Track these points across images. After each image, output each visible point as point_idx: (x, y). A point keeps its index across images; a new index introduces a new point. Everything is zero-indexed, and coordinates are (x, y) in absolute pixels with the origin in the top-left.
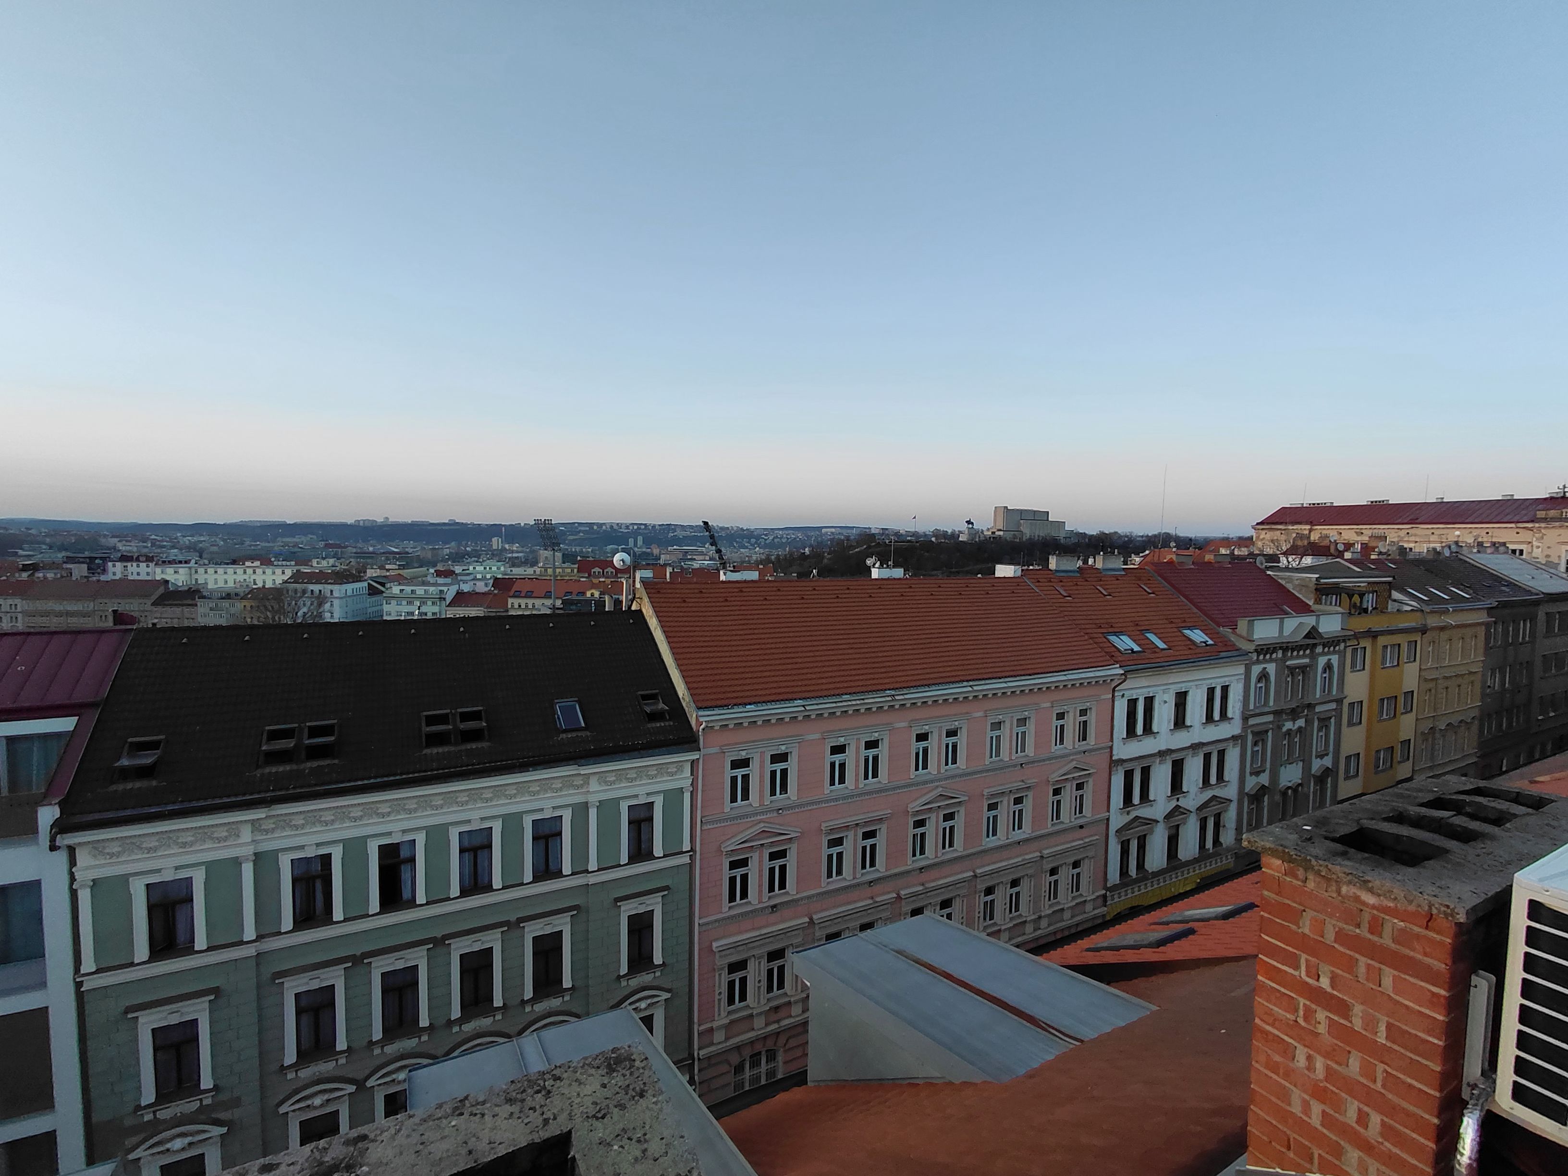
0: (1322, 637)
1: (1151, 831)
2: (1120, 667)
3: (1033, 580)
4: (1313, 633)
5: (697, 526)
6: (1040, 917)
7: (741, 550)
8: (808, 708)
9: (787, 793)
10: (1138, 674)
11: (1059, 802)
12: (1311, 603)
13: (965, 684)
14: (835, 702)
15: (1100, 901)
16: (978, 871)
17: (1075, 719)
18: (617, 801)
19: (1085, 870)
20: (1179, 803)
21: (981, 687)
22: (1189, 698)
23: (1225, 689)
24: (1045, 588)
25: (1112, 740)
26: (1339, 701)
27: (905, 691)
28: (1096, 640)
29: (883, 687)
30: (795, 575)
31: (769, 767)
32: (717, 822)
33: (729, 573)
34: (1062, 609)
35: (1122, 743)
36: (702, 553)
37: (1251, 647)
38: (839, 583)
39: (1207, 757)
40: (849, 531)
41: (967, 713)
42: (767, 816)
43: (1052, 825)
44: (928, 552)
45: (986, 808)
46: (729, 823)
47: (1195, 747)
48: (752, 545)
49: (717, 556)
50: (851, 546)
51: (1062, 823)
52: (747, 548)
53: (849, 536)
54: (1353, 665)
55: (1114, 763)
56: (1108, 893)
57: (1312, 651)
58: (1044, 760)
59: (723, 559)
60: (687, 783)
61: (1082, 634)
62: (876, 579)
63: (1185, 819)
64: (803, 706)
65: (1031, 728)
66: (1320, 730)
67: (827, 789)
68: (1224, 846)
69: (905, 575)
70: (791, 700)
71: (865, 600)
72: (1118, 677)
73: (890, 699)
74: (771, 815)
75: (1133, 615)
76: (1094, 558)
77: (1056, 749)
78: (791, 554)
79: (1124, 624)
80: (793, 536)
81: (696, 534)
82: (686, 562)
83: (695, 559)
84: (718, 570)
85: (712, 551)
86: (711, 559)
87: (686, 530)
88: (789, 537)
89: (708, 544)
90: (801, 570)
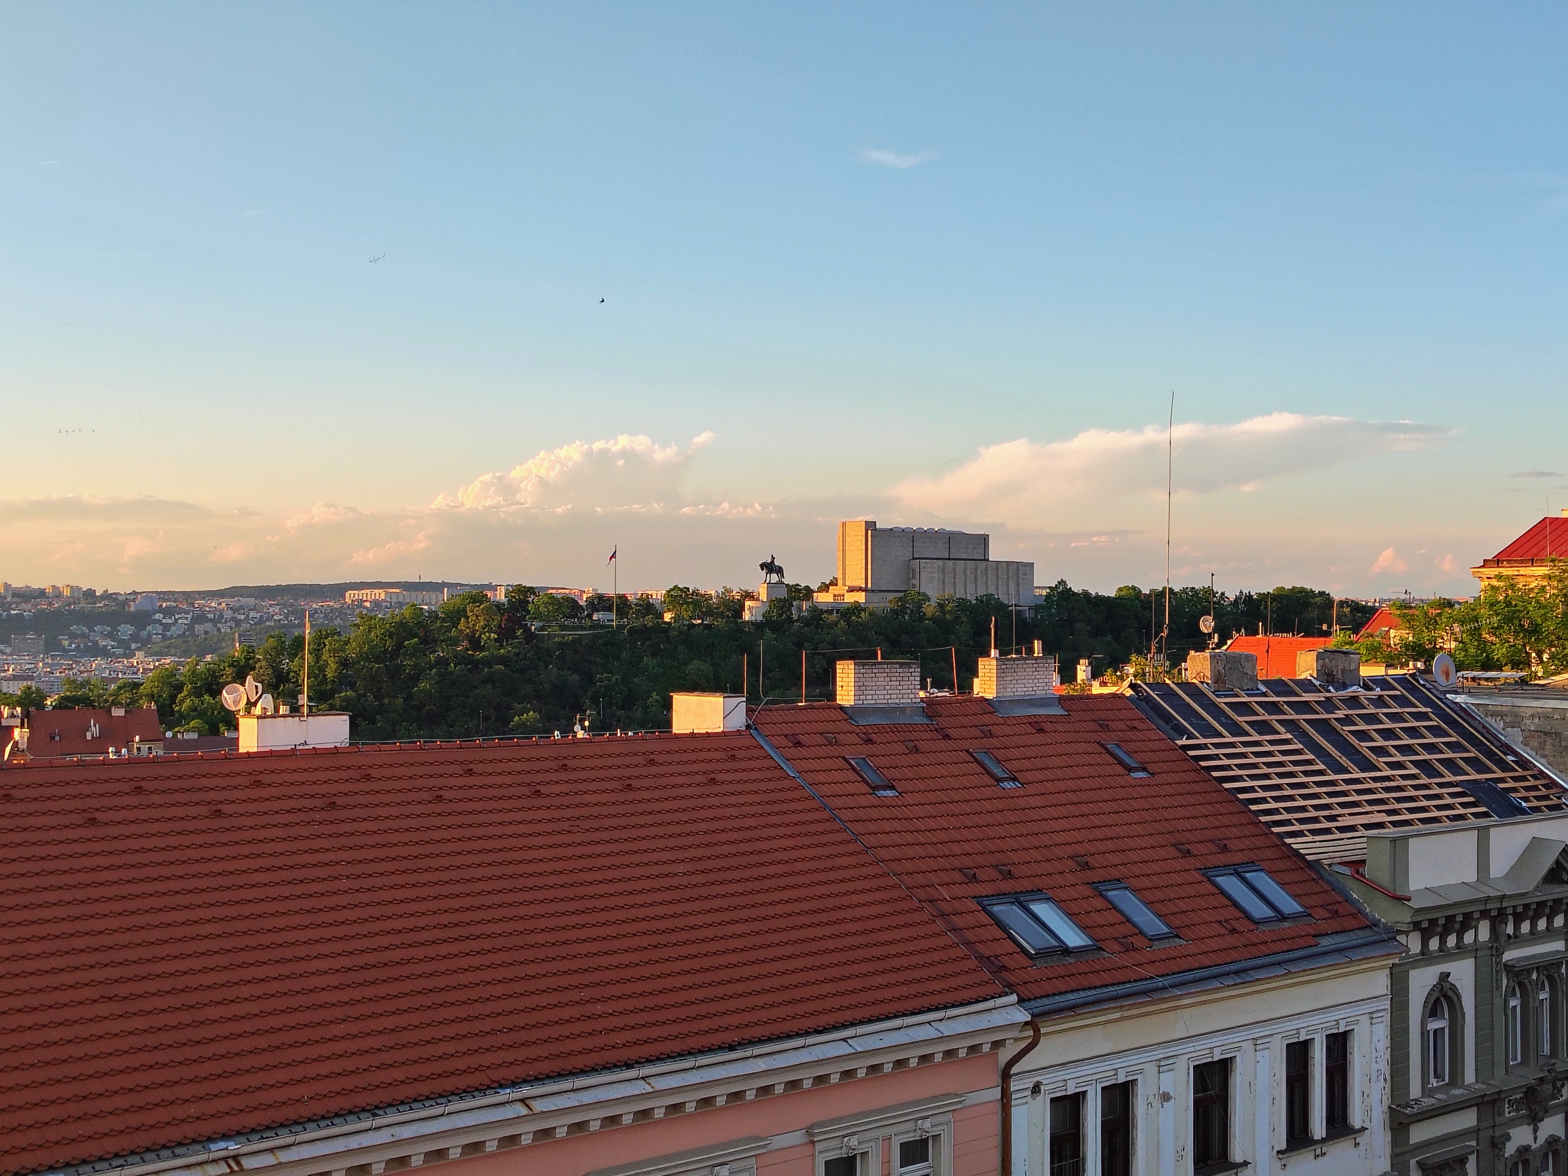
2: (1020, 1001)
23: (1339, 1045)
24: (815, 765)
37: (1404, 917)
79: (1049, 867)
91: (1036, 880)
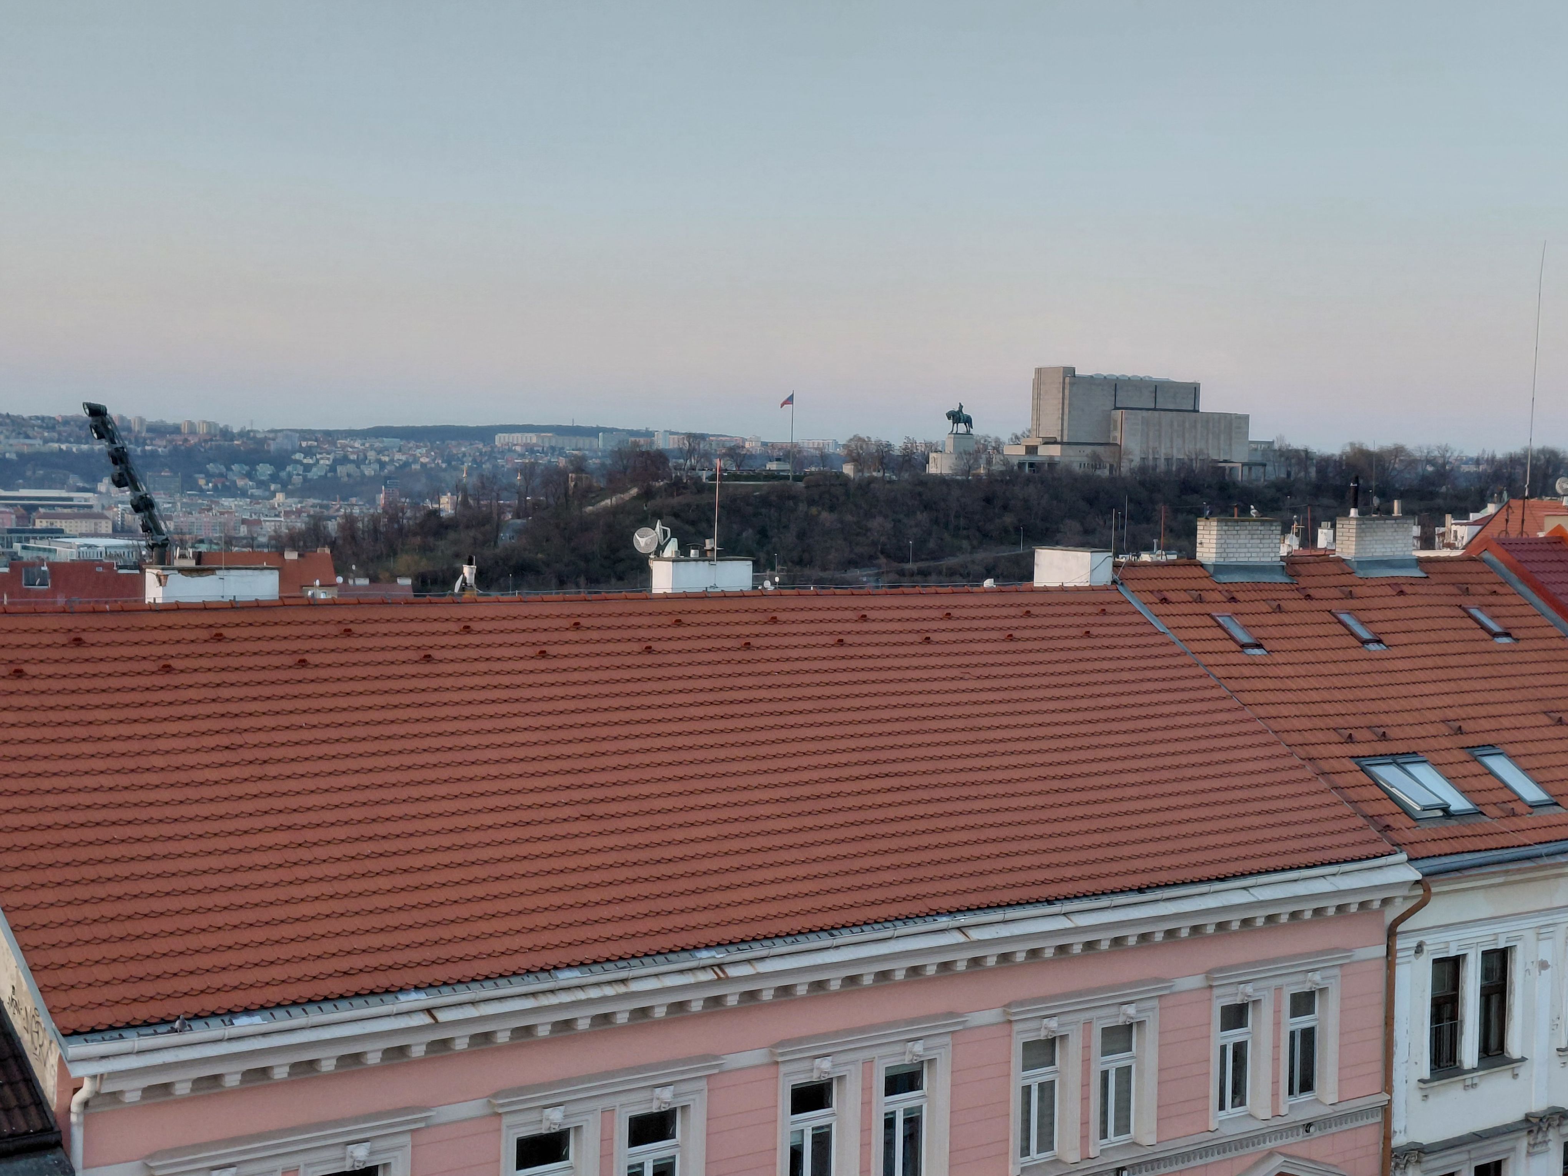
2: (1410, 860)
3: (1151, 598)
5: (66, 422)
7: (228, 502)
10: (1458, 881)
13: (944, 921)
17: (1277, 1025)
24: (1183, 621)
25: (1388, 1085)
27: (758, 951)
28: (1342, 781)
29: (687, 939)
30: (408, 582)
34: (1234, 685)
36: (85, 512)
38: (547, 609)
40: (583, 442)
44: (831, 509)
48: (261, 484)
49: (136, 520)
50: (589, 489)
52: (244, 494)
53: (583, 459)
55: (1399, 1163)
58: (1186, 1157)
59: (159, 532)
61: (1298, 762)
62: (666, 597)
65: (1145, 1056)
69: (757, 580)
71: (629, 660)
72: (1405, 892)
73: (709, 976)
75: (1447, 700)
76: (1334, 526)
77: (1224, 1124)
78: (393, 513)
79: (1420, 731)
80: (398, 456)
81: (64, 447)
82: (27, 540)
83: (61, 531)
84: (140, 566)
85: (123, 503)
86: (118, 531)
87: (30, 433)
88: (387, 459)
89: (107, 480)
90: (425, 565)
91: (1411, 743)
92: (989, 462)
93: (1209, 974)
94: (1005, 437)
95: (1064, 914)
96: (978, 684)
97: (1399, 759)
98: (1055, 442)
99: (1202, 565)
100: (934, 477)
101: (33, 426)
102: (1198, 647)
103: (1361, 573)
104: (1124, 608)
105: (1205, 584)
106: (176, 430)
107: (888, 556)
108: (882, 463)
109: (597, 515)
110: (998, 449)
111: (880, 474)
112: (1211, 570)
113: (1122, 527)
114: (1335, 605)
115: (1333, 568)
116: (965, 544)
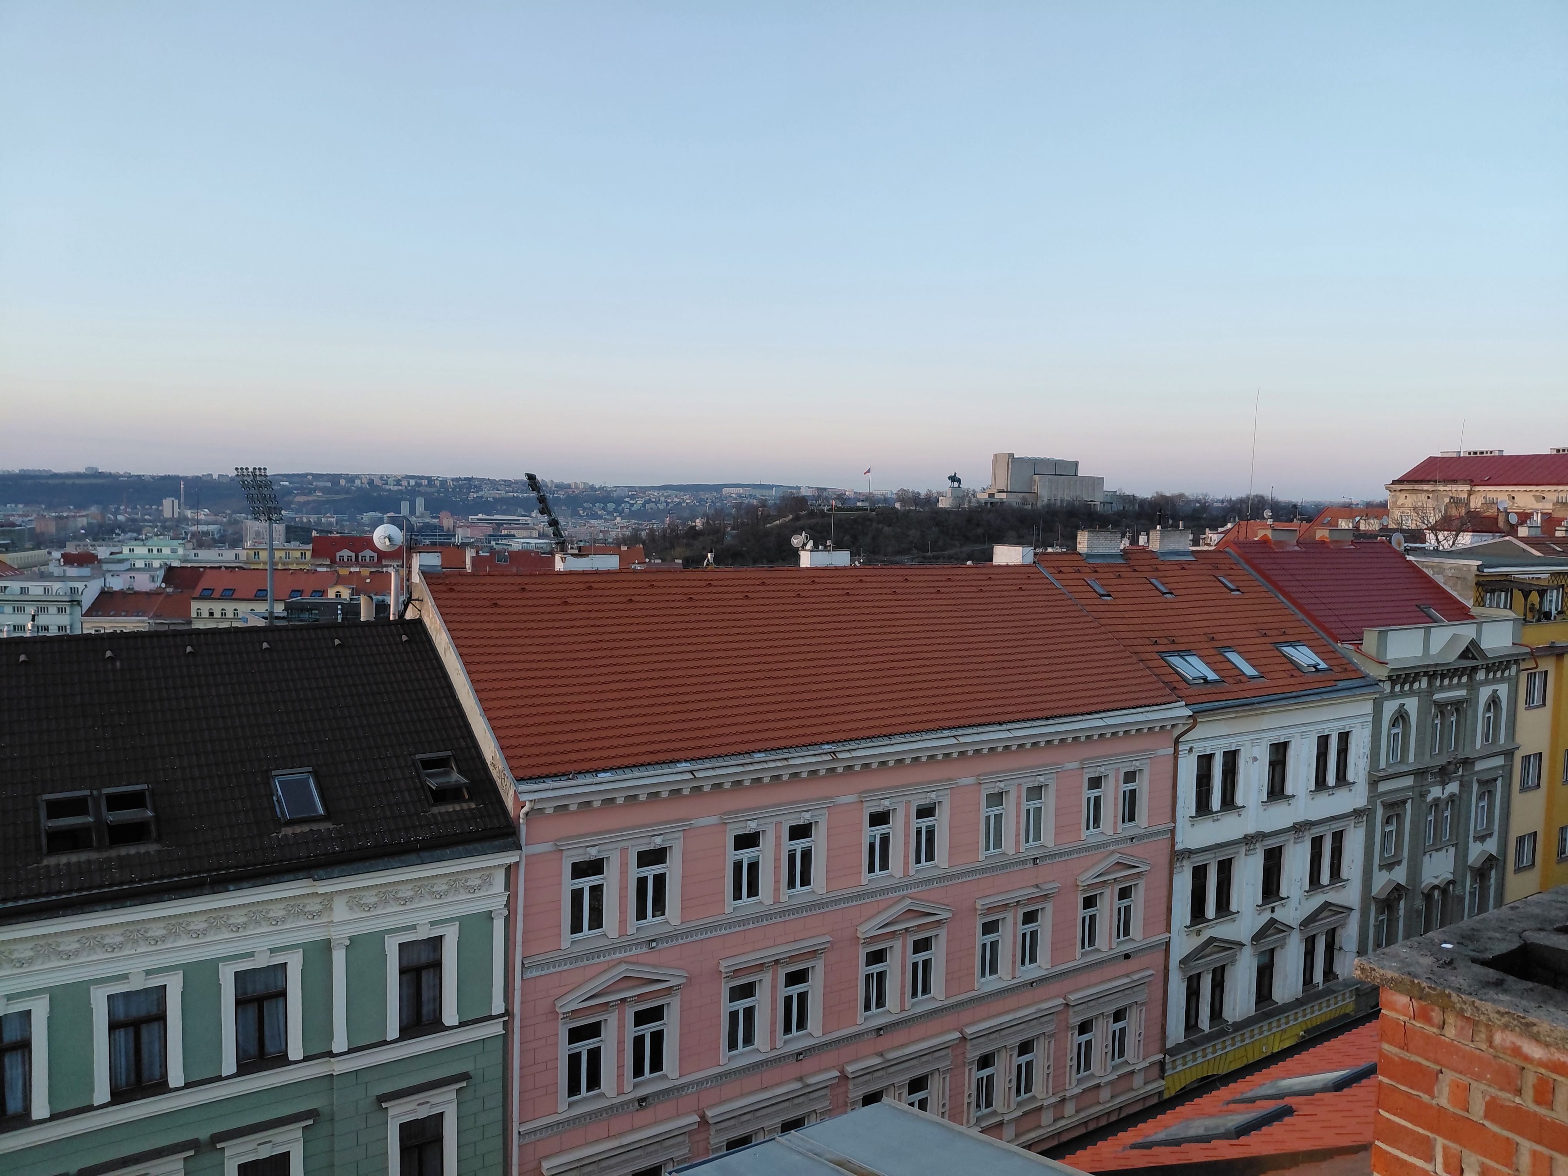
0: (1485, 657)
1: (1233, 961)
2: (1186, 705)
3: (1053, 570)
4: (1472, 651)
5: (516, 482)
6: (1063, 1100)
7: (592, 522)
8: (698, 775)
9: (663, 914)
10: (1211, 716)
11: (1092, 918)
12: (1469, 603)
13: (946, 733)
14: (742, 765)
15: (1156, 1071)
16: (969, 1031)
17: (1117, 787)
18: (378, 938)
19: (1133, 1024)
20: (1275, 916)
21: (971, 738)
22: (1291, 753)
23: (1344, 738)
24: (1070, 582)
25: (1173, 819)
26: (1509, 754)
27: (853, 746)
28: (1151, 664)
29: (820, 739)
30: (680, 561)
31: (634, 873)
32: (548, 964)
33: (570, 559)
34: (1096, 615)
35: (1190, 824)
36: (526, 526)
37: (1381, 673)
38: (748, 575)
39: (1317, 843)
40: (766, 492)
41: (950, 779)
42: (632, 953)
43: (1083, 954)
44: (889, 526)
45: (979, 929)
46: (568, 967)
47: (1299, 828)
48: (609, 513)
49: (550, 531)
50: (769, 515)
51: (1098, 950)
52: (600, 517)
53: (766, 500)
54: (1529, 699)
55: (1177, 856)
56: (1167, 1056)
57: (1470, 677)
58: (1070, 853)
59: (561, 536)
60: (497, 904)
61: (1128, 654)
62: (807, 569)
63: (1284, 938)
64: (691, 772)
65: (1049, 802)
66: (1481, 797)
67: (729, 905)
68: (1340, 978)
69: (852, 561)
70: (671, 762)
71: (789, 602)
72: (1184, 721)
73: (829, 757)
74: (639, 951)
75: (1206, 623)
76: (1148, 535)
77: (1089, 836)
78: (673, 528)
79: (1193, 639)
80: (675, 499)
81: (515, 495)
82: (498, 540)
83: (514, 536)
84: (552, 553)
85: (543, 522)
86: (540, 536)
87: (499, 488)
88: (670, 501)
89: (535, 511)
90: (688, 553)
91: (1187, 645)
92: (970, 501)
93: (1082, 761)
94: (978, 490)
95: (1008, 730)
96: (965, 614)
97: (1181, 654)
98: (1004, 492)
99: (1080, 554)
100: (941, 508)
101: (501, 485)
102: (1077, 595)
103: (1162, 558)
104: (1040, 576)
105: (1082, 563)
106: (569, 486)
107: (917, 549)
108: (915, 502)
109: (772, 528)
110: (974, 495)
111: (914, 508)
112: (1085, 556)
113: (1038, 535)
114: (1148, 575)
115: (1148, 556)
116: (957, 543)
